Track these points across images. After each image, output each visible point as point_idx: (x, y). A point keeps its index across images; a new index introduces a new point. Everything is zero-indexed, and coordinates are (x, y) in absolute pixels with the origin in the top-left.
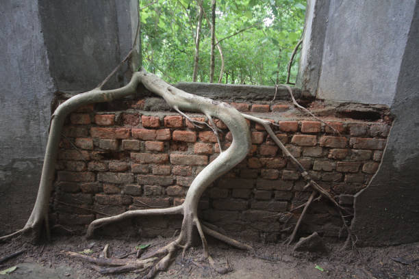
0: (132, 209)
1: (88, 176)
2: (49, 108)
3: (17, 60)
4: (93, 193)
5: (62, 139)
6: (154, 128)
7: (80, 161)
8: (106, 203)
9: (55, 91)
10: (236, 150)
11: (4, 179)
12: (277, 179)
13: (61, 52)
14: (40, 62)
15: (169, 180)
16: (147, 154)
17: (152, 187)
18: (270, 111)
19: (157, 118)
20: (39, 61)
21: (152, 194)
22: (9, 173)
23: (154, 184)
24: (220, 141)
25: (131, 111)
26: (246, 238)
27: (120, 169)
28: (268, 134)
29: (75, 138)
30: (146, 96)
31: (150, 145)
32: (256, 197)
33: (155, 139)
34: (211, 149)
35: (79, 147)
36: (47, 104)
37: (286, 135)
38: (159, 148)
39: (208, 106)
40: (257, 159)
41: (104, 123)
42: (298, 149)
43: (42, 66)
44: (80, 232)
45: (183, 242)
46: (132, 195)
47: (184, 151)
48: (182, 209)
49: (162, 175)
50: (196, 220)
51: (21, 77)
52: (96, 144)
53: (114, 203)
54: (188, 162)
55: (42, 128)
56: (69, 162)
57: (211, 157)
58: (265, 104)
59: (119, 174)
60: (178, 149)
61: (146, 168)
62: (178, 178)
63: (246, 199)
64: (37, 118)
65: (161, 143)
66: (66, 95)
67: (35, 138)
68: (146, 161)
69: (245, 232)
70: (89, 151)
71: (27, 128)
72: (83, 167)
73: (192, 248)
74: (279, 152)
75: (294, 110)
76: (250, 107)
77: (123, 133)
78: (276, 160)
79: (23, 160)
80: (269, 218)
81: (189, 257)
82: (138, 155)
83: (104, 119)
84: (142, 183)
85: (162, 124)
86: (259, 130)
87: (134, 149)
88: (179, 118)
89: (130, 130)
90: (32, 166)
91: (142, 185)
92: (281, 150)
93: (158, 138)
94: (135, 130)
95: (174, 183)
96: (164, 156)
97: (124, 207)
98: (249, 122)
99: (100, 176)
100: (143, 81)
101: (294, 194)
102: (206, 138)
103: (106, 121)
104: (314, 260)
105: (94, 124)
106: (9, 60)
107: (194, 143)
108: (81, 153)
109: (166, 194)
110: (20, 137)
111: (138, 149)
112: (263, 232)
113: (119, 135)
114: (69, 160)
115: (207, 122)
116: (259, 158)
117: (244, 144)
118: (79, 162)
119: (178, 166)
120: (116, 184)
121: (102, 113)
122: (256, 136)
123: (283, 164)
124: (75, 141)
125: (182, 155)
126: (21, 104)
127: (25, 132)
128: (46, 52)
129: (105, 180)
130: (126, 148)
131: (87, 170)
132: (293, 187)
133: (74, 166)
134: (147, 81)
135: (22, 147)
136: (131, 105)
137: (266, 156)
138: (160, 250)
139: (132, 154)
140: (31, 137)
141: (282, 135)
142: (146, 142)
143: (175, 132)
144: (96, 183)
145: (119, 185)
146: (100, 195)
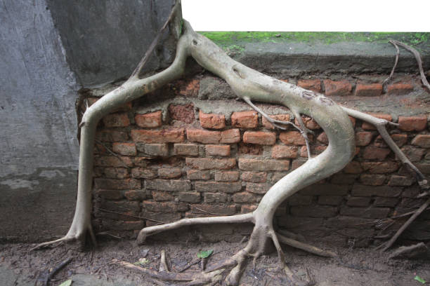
0: (190, 217)
1: (133, 183)
2: (73, 111)
3: (19, 49)
4: (141, 200)
5: (95, 145)
6: (218, 130)
7: (121, 167)
8: (157, 210)
9: (78, 89)
10: (331, 159)
11: (32, 189)
12: (382, 185)
13: (78, 32)
14: (51, 52)
15: (237, 186)
16: (208, 159)
17: (214, 195)
18: (383, 93)
19: (222, 117)
20: (50, 50)
21: (215, 201)
22: (37, 182)
23: (217, 191)
24: (310, 144)
25: (180, 100)
26: (330, 244)
27: (172, 176)
28: (379, 134)
29: (111, 143)
30: (198, 73)
31: (212, 149)
32: (348, 203)
33: (219, 142)
34: (295, 153)
35: (118, 153)
36: (70, 105)
37: (406, 136)
38: (224, 154)
39: (295, 100)
40: (357, 164)
41: (149, 125)
42: (420, 152)
43: (56, 57)
44: (129, 237)
45: (252, 251)
46: (189, 203)
47: (258, 154)
48: (252, 218)
49: (227, 182)
50: (271, 232)
51: (28, 71)
52: (141, 150)
53: (167, 211)
54: (263, 167)
55: (68, 133)
56: (108, 169)
57: (294, 161)
58: (377, 82)
59: (172, 181)
60: (249, 152)
61: (206, 174)
62: (248, 185)
63: (335, 206)
64: (59, 122)
65: (228, 146)
66: (94, 93)
67: (61, 146)
68: (207, 167)
69: (329, 237)
70: (132, 157)
71: (49, 134)
72: (125, 175)
73: (264, 256)
74: (391, 155)
75: (421, 92)
76: (354, 88)
77: (176, 136)
78: (385, 164)
79: (49, 169)
80: (362, 225)
81: (262, 266)
82: (196, 161)
83: (148, 120)
84: (201, 190)
85: (228, 124)
86: (366, 130)
87: (191, 154)
88: (252, 117)
89: (184, 131)
90: (63, 175)
91: (201, 193)
92: (394, 153)
93: (223, 141)
94: (192, 131)
95: (243, 189)
96: (231, 162)
97: (179, 214)
98: (354, 120)
99: (148, 184)
100: (193, 54)
101: (401, 200)
102: (290, 140)
103: (152, 122)
104: (413, 268)
105: (135, 125)
106: (8, 50)
107: (272, 146)
108: (121, 160)
109: (232, 200)
110: (41, 145)
111: (196, 154)
112: (352, 238)
113: (169, 139)
114: (106, 167)
115: (293, 120)
116: (360, 162)
117: (345, 152)
118: (120, 169)
119: (249, 172)
120: (168, 191)
121: (144, 112)
122: (361, 137)
123: (394, 168)
124: (112, 146)
125: (255, 160)
126: (36, 106)
127: (47, 139)
128: (59, 39)
129: (154, 188)
130: (179, 153)
131: (130, 177)
132: (401, 194)
133: (115, 173)
134: (200, 54)
135: (46, 155)
136: (178, 89)
137: (371, 161)
138: (228, 262)
139: (188, 160)
140: (55, 144)
141: (401, 135)
142: (207, 146)
143: (246, 133)
144: (143, 190)
145: (173, 192)
146: (149, 202)
